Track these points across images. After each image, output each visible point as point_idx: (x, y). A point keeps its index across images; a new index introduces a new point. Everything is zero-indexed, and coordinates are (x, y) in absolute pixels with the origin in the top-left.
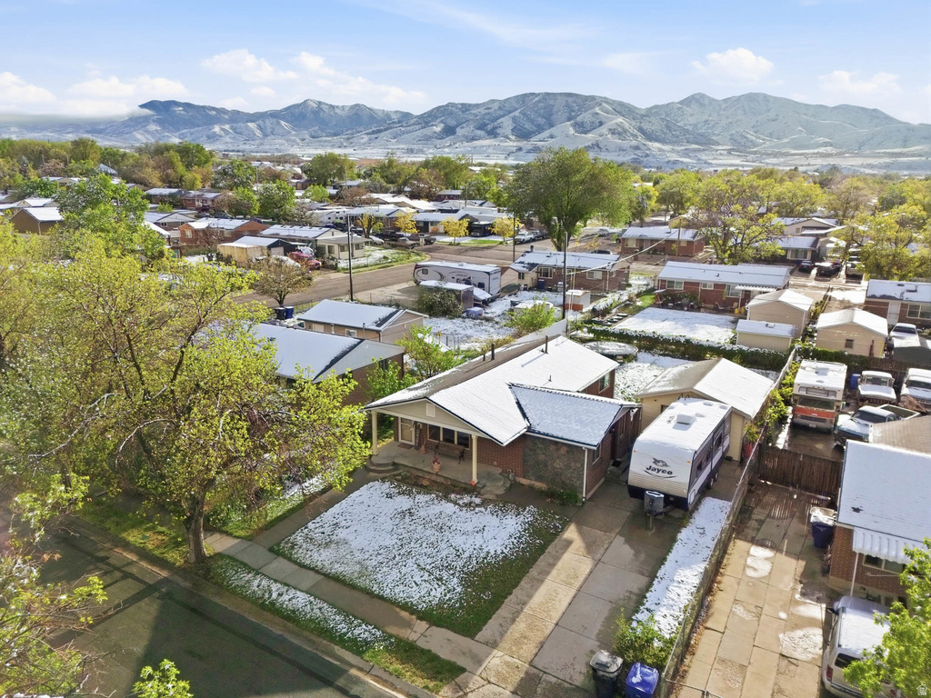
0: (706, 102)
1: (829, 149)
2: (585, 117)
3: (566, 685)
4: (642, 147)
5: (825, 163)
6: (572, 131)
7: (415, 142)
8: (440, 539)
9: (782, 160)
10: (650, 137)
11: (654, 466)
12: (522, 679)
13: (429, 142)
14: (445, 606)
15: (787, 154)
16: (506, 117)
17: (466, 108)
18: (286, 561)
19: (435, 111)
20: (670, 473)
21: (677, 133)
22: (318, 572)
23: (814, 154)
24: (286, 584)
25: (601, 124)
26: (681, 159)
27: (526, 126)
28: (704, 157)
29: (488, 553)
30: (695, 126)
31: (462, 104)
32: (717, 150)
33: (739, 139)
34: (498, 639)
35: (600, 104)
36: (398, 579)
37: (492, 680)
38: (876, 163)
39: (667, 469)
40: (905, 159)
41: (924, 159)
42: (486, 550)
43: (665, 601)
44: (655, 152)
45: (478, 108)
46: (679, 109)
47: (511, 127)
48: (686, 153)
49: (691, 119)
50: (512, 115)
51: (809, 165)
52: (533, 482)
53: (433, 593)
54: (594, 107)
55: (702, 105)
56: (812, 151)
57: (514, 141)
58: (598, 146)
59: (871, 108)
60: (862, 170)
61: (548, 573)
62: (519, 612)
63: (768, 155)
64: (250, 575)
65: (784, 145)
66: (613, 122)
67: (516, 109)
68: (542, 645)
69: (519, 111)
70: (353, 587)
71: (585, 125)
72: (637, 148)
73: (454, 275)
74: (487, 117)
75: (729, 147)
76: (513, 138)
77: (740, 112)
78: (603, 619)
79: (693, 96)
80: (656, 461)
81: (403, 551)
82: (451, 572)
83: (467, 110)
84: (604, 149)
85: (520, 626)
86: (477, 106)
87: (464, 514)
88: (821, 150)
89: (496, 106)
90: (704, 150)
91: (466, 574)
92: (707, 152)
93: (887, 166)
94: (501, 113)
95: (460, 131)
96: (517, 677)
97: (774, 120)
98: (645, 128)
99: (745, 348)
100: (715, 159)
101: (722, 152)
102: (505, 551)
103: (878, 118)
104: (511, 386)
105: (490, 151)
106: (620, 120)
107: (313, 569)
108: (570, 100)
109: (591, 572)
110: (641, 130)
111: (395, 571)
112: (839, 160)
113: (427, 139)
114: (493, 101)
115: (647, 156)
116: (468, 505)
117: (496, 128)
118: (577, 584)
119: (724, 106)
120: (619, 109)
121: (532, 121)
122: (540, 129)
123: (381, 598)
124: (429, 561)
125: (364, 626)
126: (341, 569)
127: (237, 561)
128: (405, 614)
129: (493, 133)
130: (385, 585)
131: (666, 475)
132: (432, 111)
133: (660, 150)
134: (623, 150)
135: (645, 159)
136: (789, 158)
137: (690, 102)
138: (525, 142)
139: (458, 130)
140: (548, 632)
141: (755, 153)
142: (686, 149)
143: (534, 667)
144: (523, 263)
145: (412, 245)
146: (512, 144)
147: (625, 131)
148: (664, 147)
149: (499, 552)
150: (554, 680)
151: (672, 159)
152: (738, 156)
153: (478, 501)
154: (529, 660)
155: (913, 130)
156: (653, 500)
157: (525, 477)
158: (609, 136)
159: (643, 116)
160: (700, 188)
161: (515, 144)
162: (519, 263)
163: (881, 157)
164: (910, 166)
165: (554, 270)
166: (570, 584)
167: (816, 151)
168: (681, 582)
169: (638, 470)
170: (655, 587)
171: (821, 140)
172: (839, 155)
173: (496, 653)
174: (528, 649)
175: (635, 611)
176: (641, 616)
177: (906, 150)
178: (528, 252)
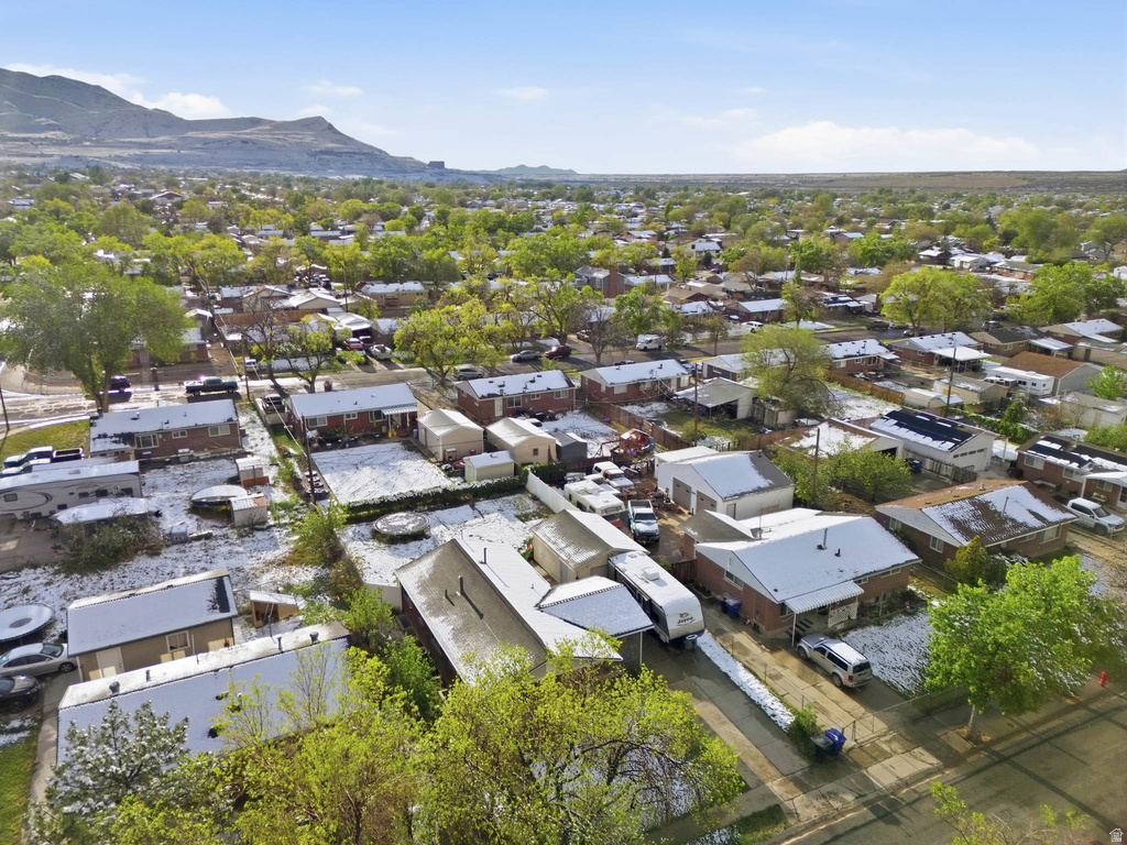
1: (59, 134)
3: (806, 770)
5: (67, 154)
11: (682, 619)
12: (795, 785)
20: (692, 618)
23: (40, 139)
34: (756, 777)
37: (790, 797)
38: (125, 155)
39: (689, 617)
40: (156, 151)
41: (175, 151)
43: (761, 696)
51: (43, 155)
56: (37, 135)
60: (113, 163)
68: (771, 763)
80: (682, 615)
88: (50, 134)
93: (139, 159)
96: (792, 786)
103: (102, 96)
104: (541, 610)
109: (719, 708)
112: (79, 149)
131: (689, 621)
136: (10, 144)
140: (761, 754)
143: (787, 775)
150: (800, 773)
154: (780, 774)
155: (150, 116)
162: (99, 437)
163: (130, 148)
164: (164, 160)
165: (160, 436)
166: (724, 723)
167: (43, 135)
168: (748, 681)
169: (674, 626)
170: (748, 692)
171: (43, 120)
172: (77, 142)
173: (769, 784)
174: (771, 770)
175: (764, 712)
176: (769, 712)
177: (153, 140)
178: (97, 418)
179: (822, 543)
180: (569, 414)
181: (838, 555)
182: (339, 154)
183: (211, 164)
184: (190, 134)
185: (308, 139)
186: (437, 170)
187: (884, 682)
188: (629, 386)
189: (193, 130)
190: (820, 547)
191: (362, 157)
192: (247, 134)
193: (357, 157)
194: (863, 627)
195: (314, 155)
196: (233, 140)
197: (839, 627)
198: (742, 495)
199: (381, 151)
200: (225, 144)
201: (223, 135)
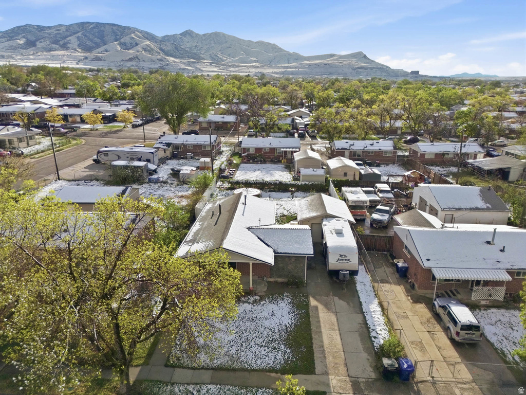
0: (194, 35)
1: (257, 64)
2: (126, 39)
3: (370, 380)
4: (164, 60)
5: (257, 71)
6: (119, 48)
7: (4, 50)
8: (257, 326)
9: (237, 69)
10: (168, 54)
11: (340, 258)
12: (352, 385)
13: (16, 51)
14: (289, 362)
15: (238, 66)
16: (73, 37)
17: (41, 28)
18: (182, 369)
19: (16, 29)
20: (349, 260)
21: (182, 52)
22: (207, 369)
23: (250, 66)
24: (196, 384)
25: (137, 44)
26: (187, 67)
27: (88, 43)
28: (198, 67)
29: (286, 325)
30: (191, 48)
31: (37, 26)
32: (204, 63)
33: (214, 57)
34: (325, 369)
35: (134, 33)
36: (253, 356)
37: (341, 391)
38: (278, 71)
39: (347, 258)
40: (290, 70)
41: (297, 69)
42: (283, 324)
43: (376, 323)
44: (172, 63)
45: (50, 29)
46: (180, 38)
47: (77, 44)
48: (189, 64)
49: (187, 44)
50: (77, 35)
51: (249, 72)
52: (276, 279)
53: (277, 357)
54: (131, 34)
55: (192, 37)
56: (249, 65)
57: (81, 52)
58: (137, 58)
59: (273, 43)
60: (273, 75)
61: (320, 327)
62: (323, 352)
63: (230, 66)
64: (169, 387)
65: (236, 61)
66: (145, 43)
67: (79, 32)
68: (346, 365)
69: (81, 33)
70: (234, 370)
71: (127, 44)
72: (161, 60)
73: (128, 155)
74: (59, 36)
75: (210, 61)
76: (80, 50)
77: (212, 42)
78: (360, 342)
79: (187, 31)
80: (341, 256)
81: (243, 339)
82: (277, 342)
83: (42, 30)
84: (141, 60)
85: (330, 359)
86: (49, 28)
87: (258, 308)
88: (254, 64)
89: (63, 29)
90: (197, 62)
91: (284, 341)
92: (199, 64)
93: (283, 73)
94: (68, 34)
95: (39, 45)
96: (349, 385)
97: (230, 48)
98: (163, 48)
99: (307, 183)
100: (204, 68)
101: (207, 64)
102: (293, 322)
103: (276, 48)
104: (249, 229)
105: (65, 58)
106: (148, 42)
107: (203, 368)
108: (114, 28)
109: (337, 319)
110: (161, 49)
111: (249, 353)
112: (262, 69)
113: (14, 49)
114: (61, 25)
115: (168, 65)
116: (255, 301)
117: (66, 43)
118: (336, 328)
119: (204, 38)
120: (146, 35)
121: (91, 40)
122: (98, 46)
123: (254, 370)
124: (261, 340)
125: (260, 390)
126: (219, 362)
127: (153, 381)
128: (273, 375)
129: (65, 47)
130: (250, 362)
131: (347, 261)
132: (14, 29)
133: (174, 62)
134: (153, 61)
135: (167, 67)
136: (240, 68)
137: (186, 34)
138: (89, 54)
139: (38, 43)
140: (343, 357)
141: (223, 65)
142: (188, 62)
143: (351, 377)
144: (162, 143)
145: (66, 133)
146: (80, 54)
147: (152, 49)
148: (176, 60)
149: (291, 323)
150: (364, 380)
151: (182, 67)
152: (215, 66)
153: (257, 298)
154: (347, 374)
155: (291, 55)
156: (344, 275)
157: (271, 278)
158: (143, 52)
159: (161, 41)
160: (222, 90)
161: (82, 54)
162: (159, 143)
163: (280, 68)
164: (292, 73)
165: (182, 146)
166: (333, 329)
167: (251, 65)
168: (374, 311)
169: (333, 262)
170: (367, 317)
171: (253, 59)
172: (262, 67)
173: (331, 377)
174: (342, 369)
175: (369, 332)
176: (373, 334)
177: (289, 65)
178: (162, 136)
179: (490, 240)
180: (390, 166)
181: (502, 251)
182: (365, 68)
183: (310, 74)
184: (305, 62)
185: (353, 62)
186: (414, 75)
187: (496, 349)
188: (436, 154)
189: (306, 60)
190: (488, 243)
191: (377, 70)
192: (327, 61)
193: (374, 70)
194: (507, 308)
195: (354, 69)
196: (321, 63)
197: (483, 303)
198: (460, 209)
199: (387, 67)
200: (318, 65)
201: (317, 62)
